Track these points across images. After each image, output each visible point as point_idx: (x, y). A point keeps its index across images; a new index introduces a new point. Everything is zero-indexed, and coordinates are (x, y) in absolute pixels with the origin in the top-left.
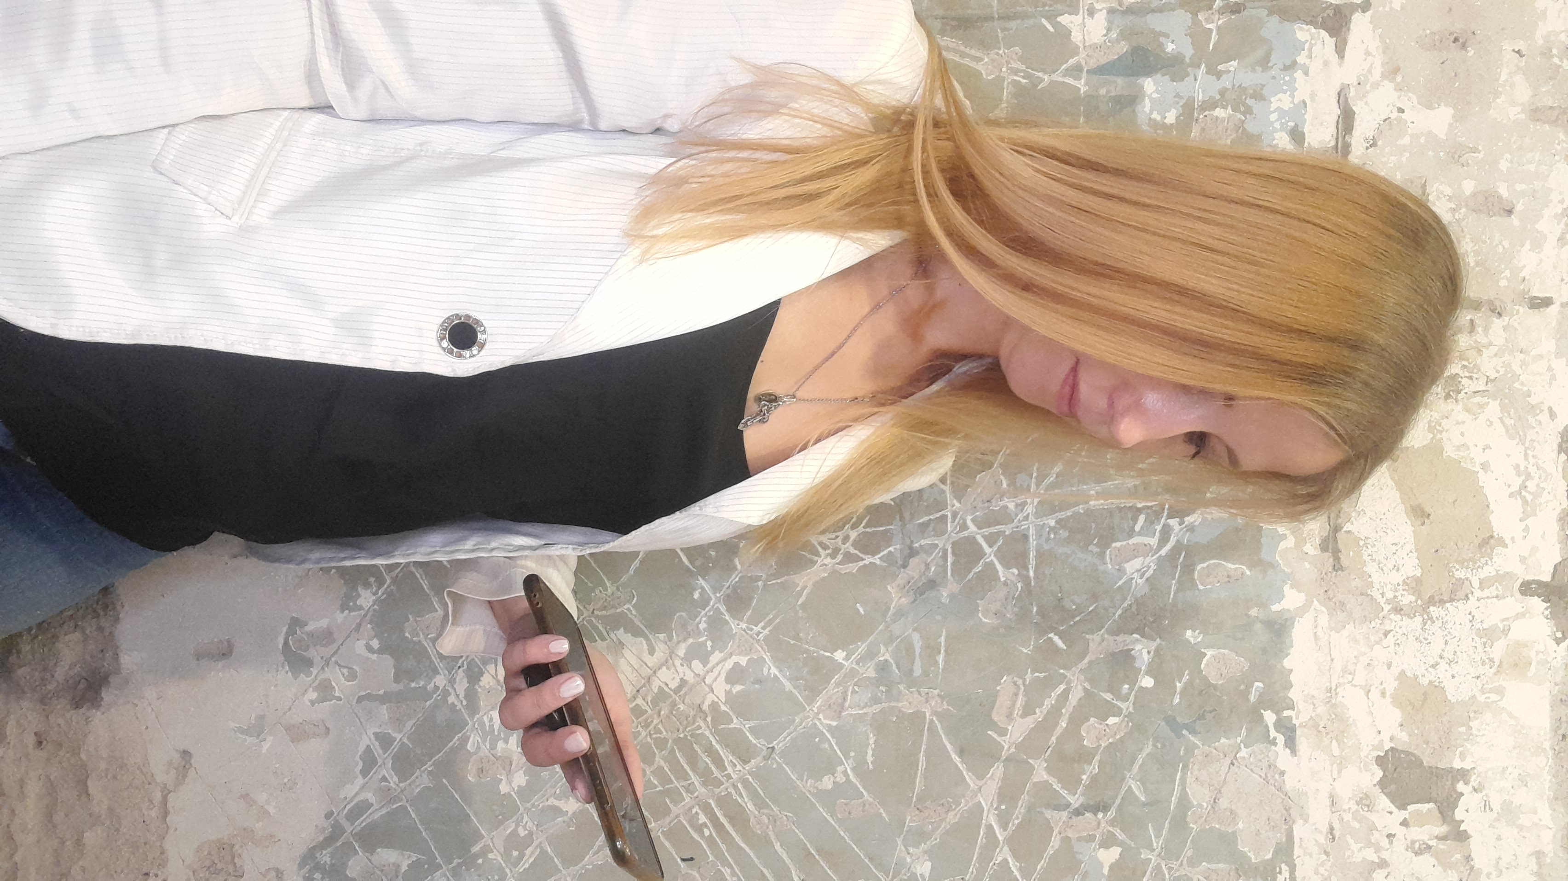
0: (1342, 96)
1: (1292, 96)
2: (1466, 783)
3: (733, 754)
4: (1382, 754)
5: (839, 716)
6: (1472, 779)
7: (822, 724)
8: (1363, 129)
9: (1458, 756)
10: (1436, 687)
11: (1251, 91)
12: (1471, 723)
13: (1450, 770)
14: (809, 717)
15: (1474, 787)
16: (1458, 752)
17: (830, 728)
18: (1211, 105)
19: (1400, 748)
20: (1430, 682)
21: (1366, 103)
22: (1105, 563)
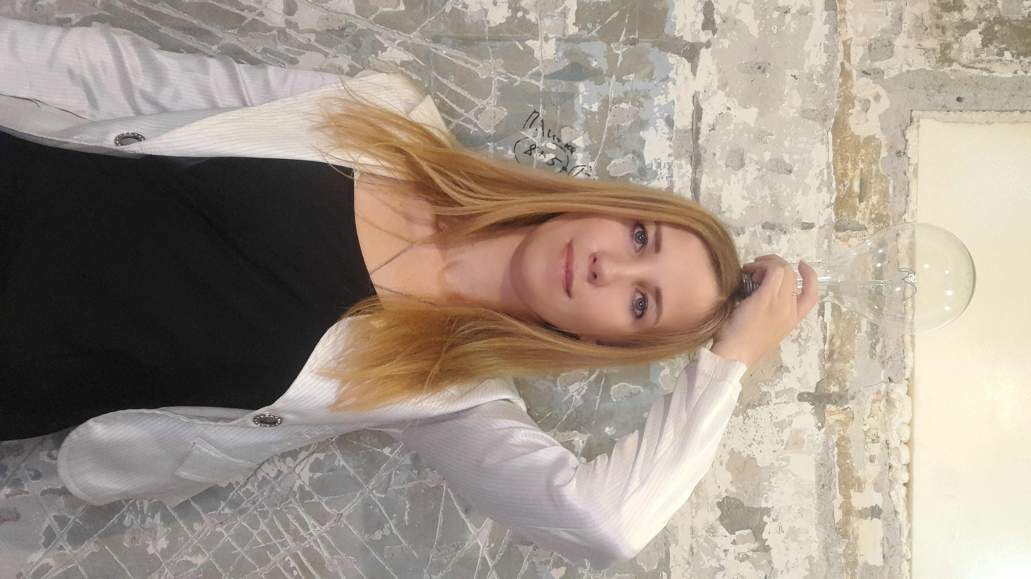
0: (695, 98)
1: (666, 97)
2: (769, 516)
3: (314, 519)
4: (721, 501)
5: (385, 491)
6: (772, 514)
7: (375, 496)
8: (708, 118)
9: (764, 500)
10: (751, 458)
11: (642, 93)
12: (772, 480)
13: (760, 509)
14: (366, 492)
15: (773, 518)
16: (763, 498)
17: (380, 499)
18: (618, 101)
19: (731, 497)
20: (748, 455)
21: (709, 103)
22: (556, 386)
